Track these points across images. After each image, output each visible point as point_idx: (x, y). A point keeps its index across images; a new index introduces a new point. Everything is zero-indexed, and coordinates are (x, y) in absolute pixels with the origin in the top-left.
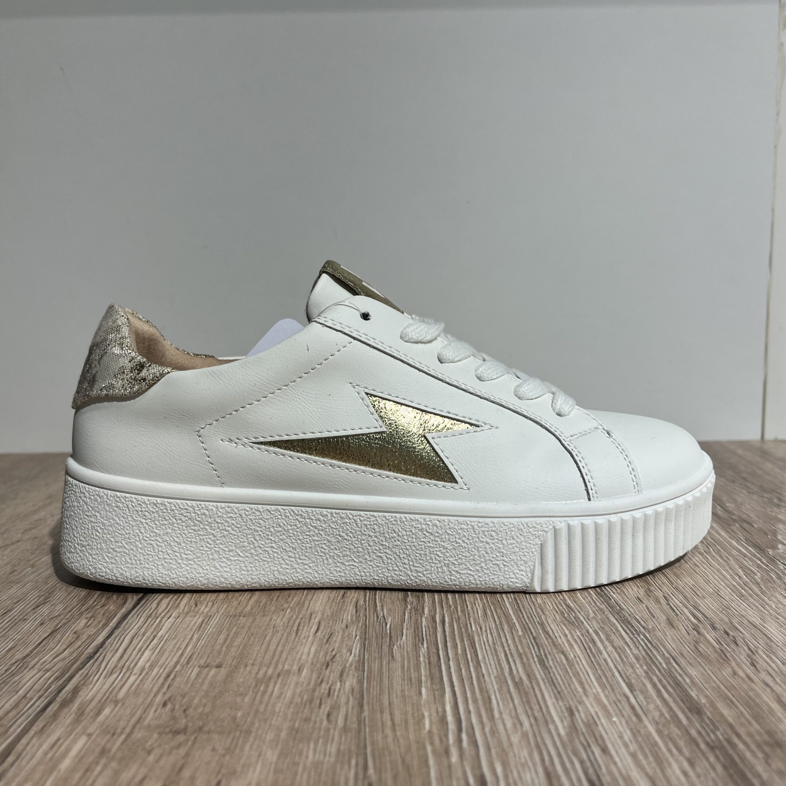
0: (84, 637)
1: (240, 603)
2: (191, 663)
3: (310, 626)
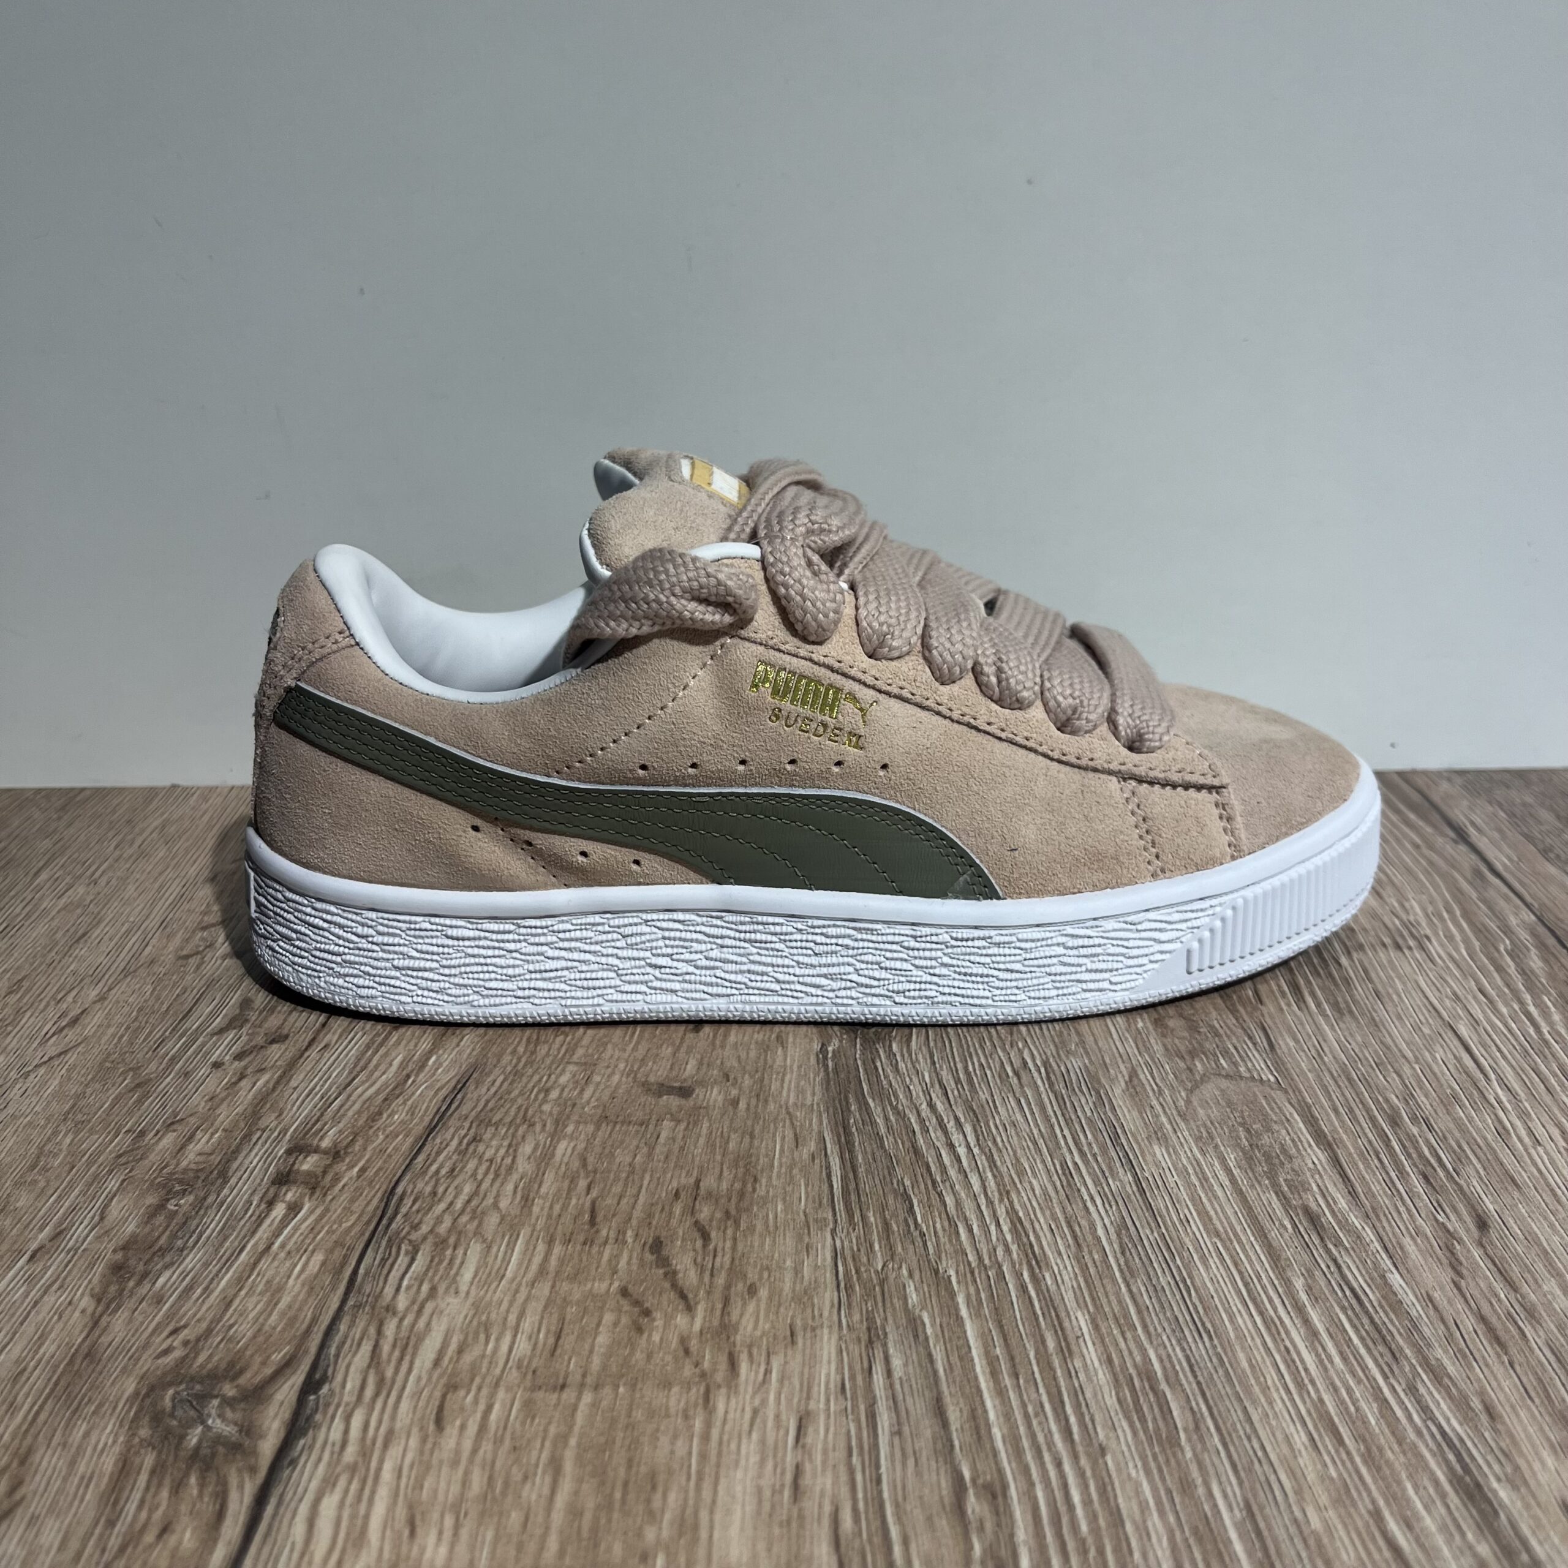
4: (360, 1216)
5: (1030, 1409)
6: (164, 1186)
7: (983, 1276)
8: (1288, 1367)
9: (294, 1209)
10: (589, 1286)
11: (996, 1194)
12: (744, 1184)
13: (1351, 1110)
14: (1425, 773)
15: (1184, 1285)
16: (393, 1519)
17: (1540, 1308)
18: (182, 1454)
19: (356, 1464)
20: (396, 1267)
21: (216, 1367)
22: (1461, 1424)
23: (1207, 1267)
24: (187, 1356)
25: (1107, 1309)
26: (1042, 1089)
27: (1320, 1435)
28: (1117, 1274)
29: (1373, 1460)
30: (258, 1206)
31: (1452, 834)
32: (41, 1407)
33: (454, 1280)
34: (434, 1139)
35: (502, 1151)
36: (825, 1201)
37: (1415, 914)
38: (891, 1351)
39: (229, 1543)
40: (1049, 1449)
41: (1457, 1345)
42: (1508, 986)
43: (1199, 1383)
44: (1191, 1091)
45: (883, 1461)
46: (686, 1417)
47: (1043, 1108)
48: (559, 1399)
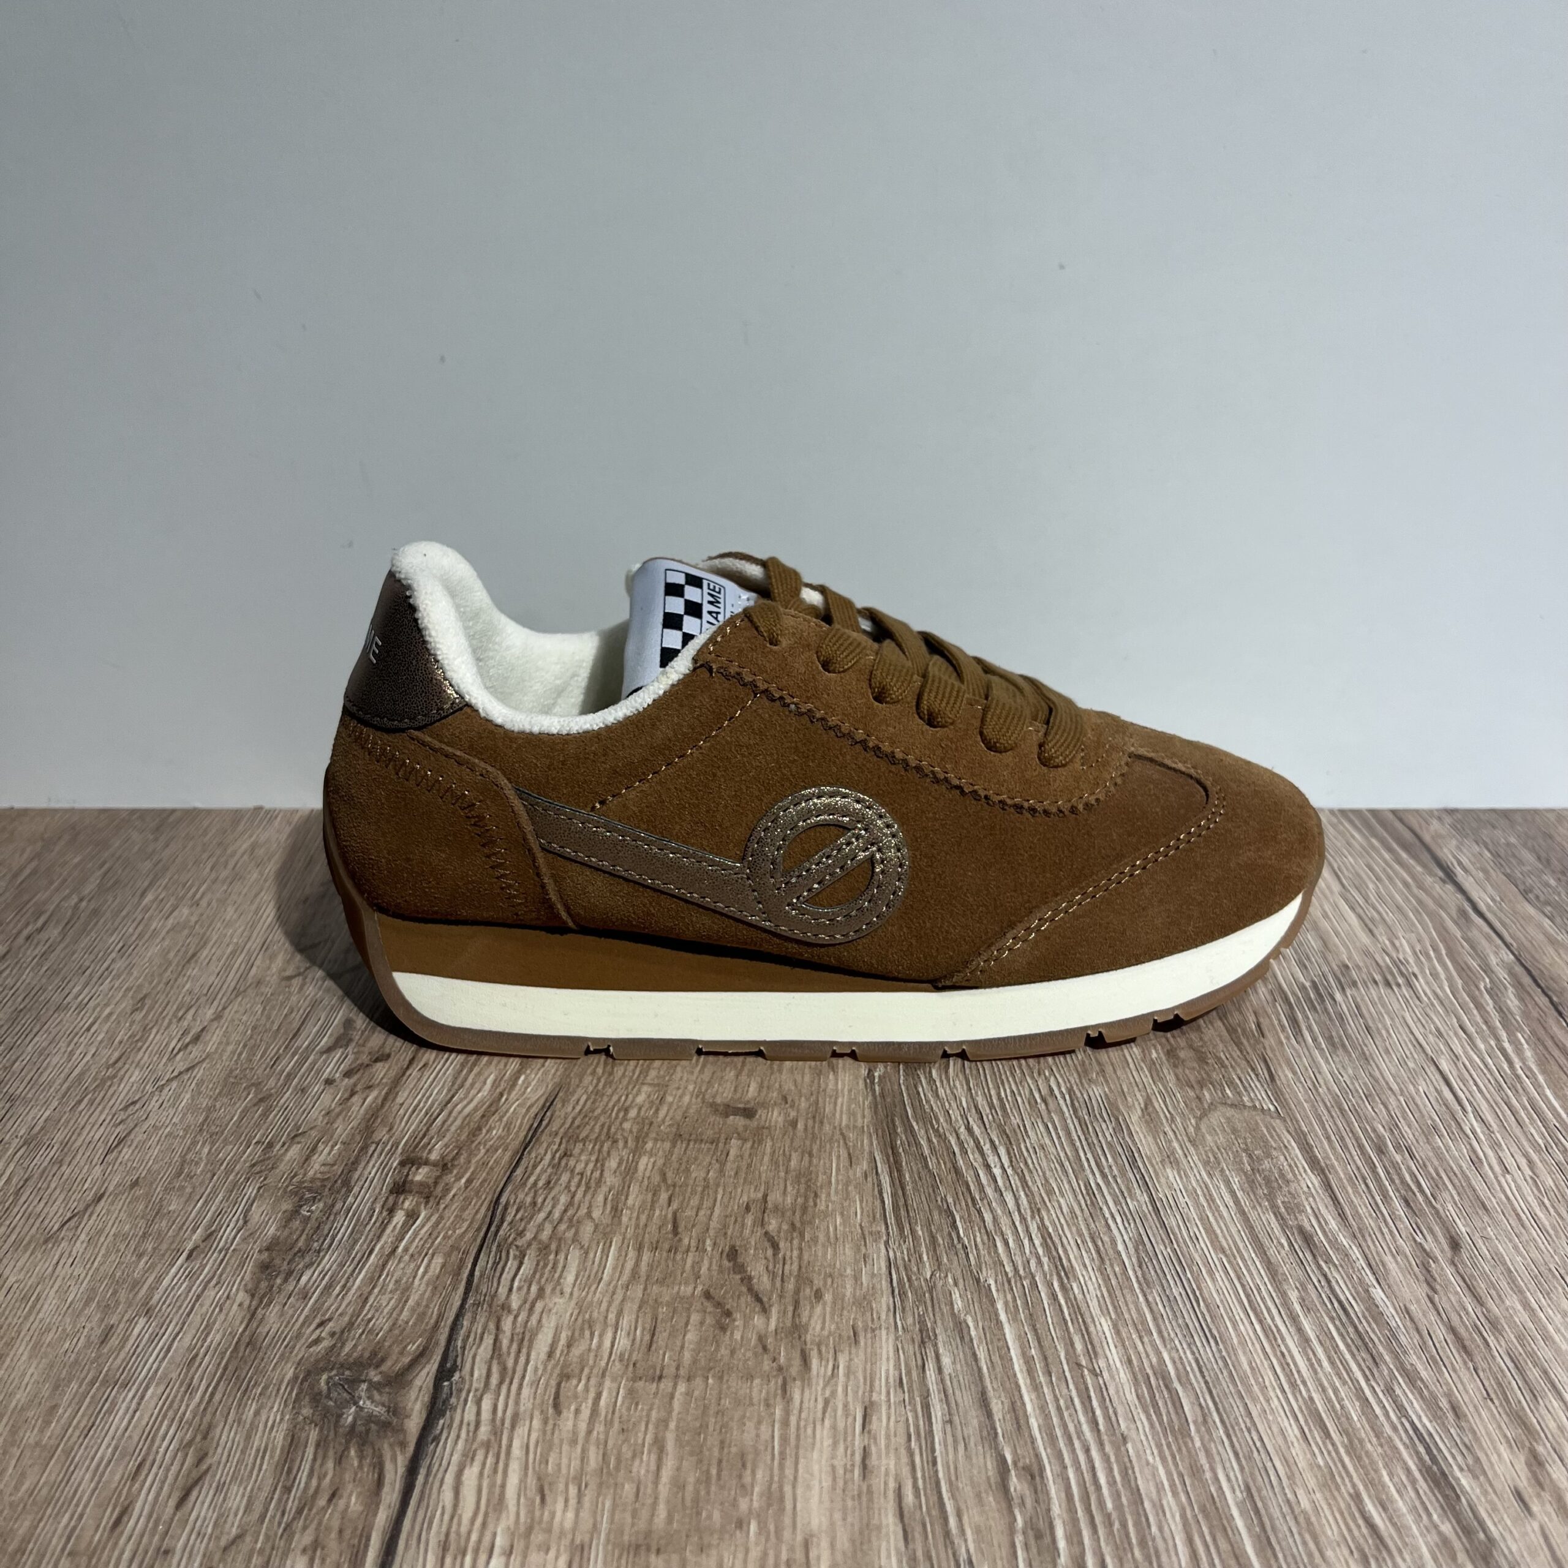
4: (471, 1223)
5: (1062, 1402)
6: (296, 1194)
7: (1019, 1285)
8: (1283, 1369)
9: (412, 1216)
10: (676, 1288)
11: (1029, 1211)
12: (806, 1199)
13: (1342, 1138)
14: (1417, 812)
15: (1194, 1297)
16: (525, 1488)
17: (1503, 1321)
18: (341, 1430)
19: (489, 1441)
20: (507, 1269)
21: (361, 1356)
22: (1431, 1421)
23: (1214, 1280)
24: (334, 1346)
25: (1127, 1316)
26: (1067, 1114)
27: (1310, 1430)
28: (1136, 1285)
29: (1355, 1450)
30: (381, 1213)
31: (1441, 874)
32: (215, 1388)
33: (558, 1283)
34: (529, 1153)
35: (591, 1166)
36: (878, 1215)
37: (1404, 952)
38: (941, 1351)
39: (389, 1507)
40: (1079, 1438)
41: (1429, 1352)
42: (1486, 1022)
43: (1206, 1382)
44: (1200, 1119)
45: (937, 1446)
46: (768, 1405)
47: (1068, 1134)
48: (657, 1388)
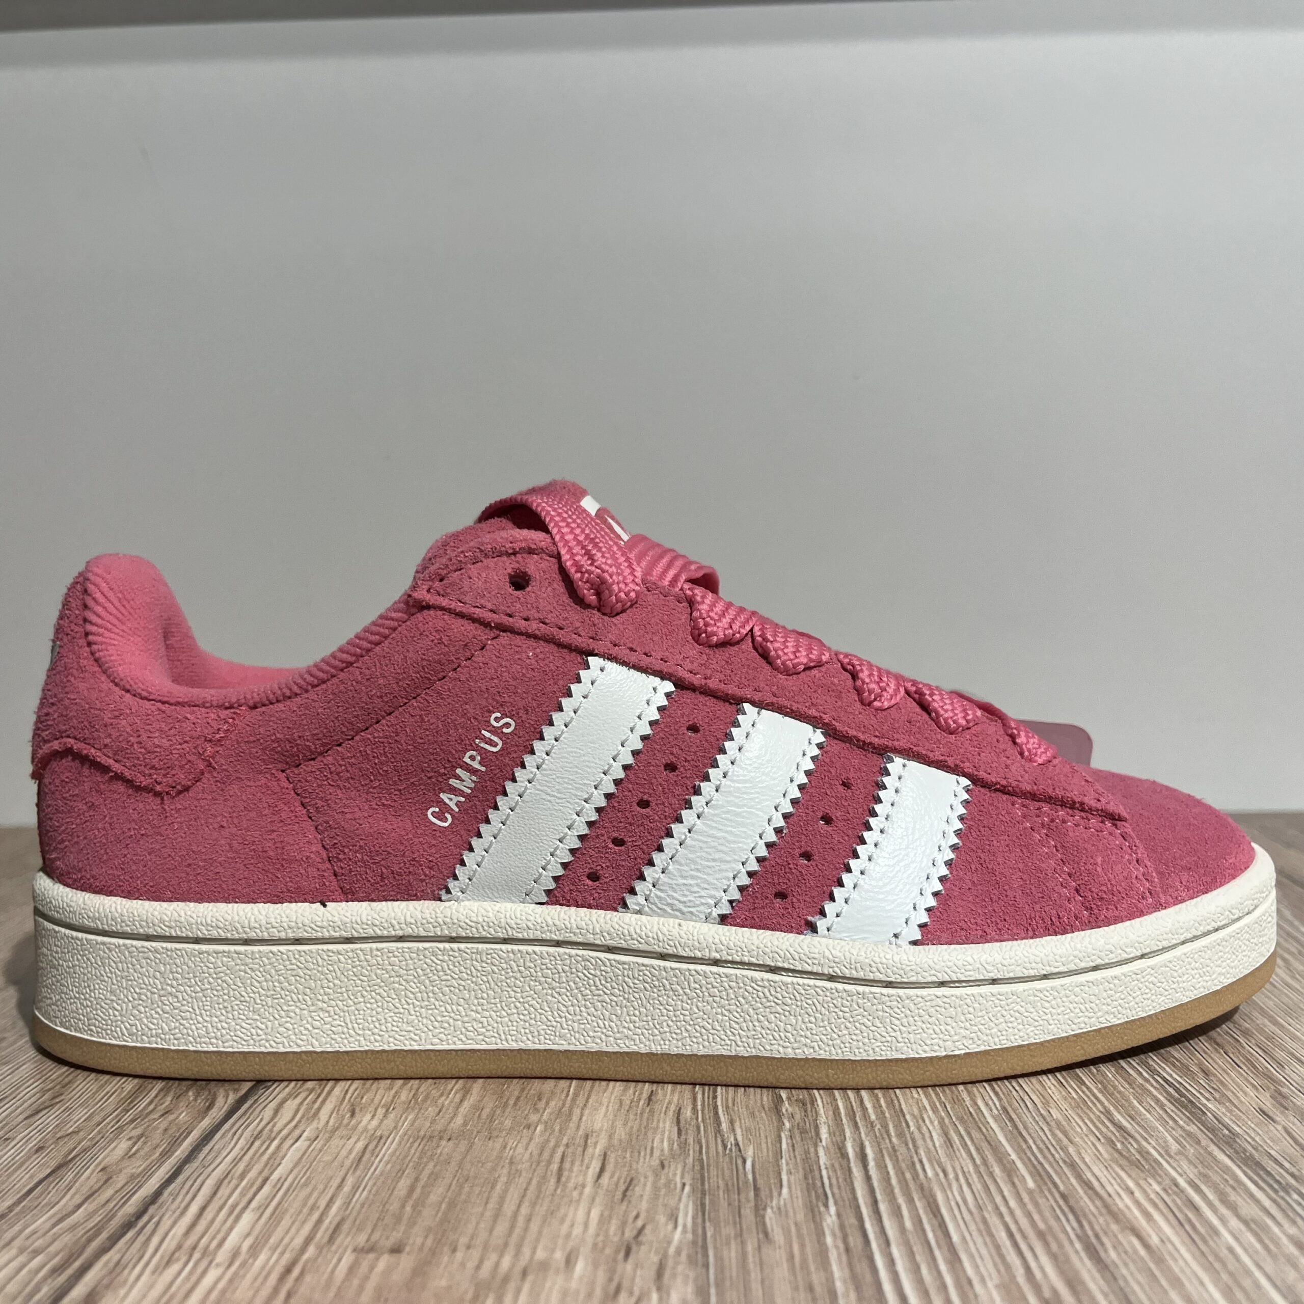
0: (120, 1180)
1: (440, 1111)
2: (338, 1241)
3: (586, 1161)
